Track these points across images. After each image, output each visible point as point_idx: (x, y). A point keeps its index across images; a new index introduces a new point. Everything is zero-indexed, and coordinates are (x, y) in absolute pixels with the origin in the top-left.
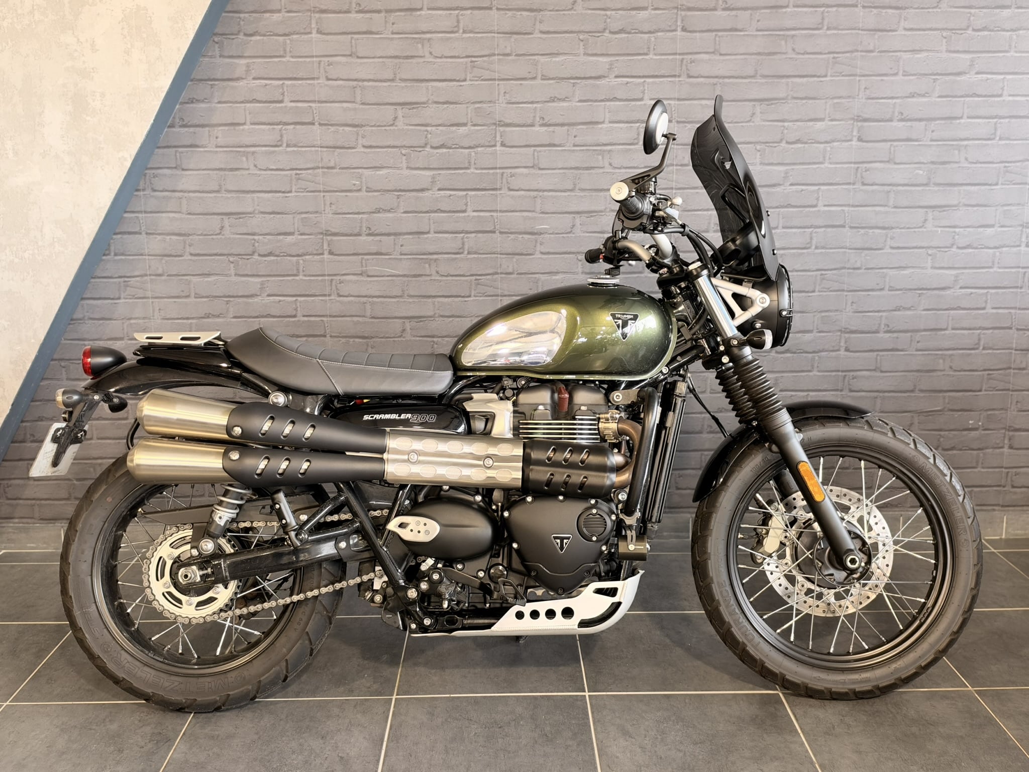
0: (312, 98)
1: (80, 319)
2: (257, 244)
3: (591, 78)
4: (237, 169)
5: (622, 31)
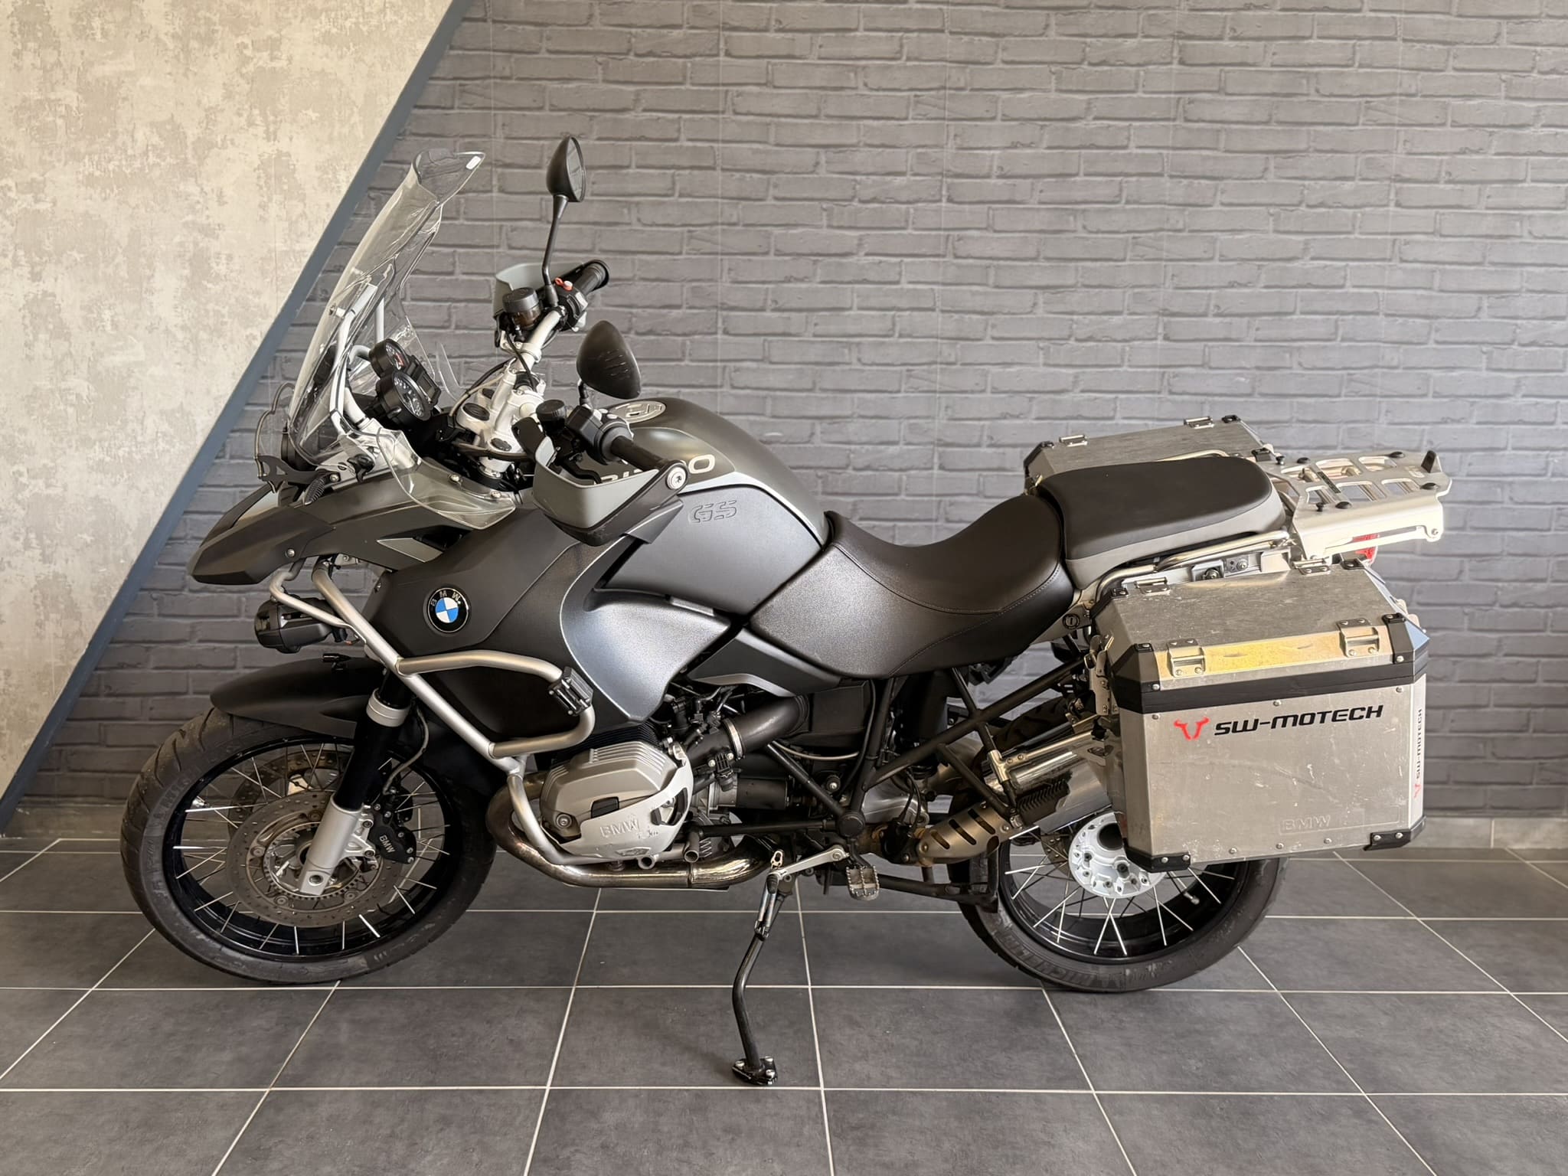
5: (873, 200)
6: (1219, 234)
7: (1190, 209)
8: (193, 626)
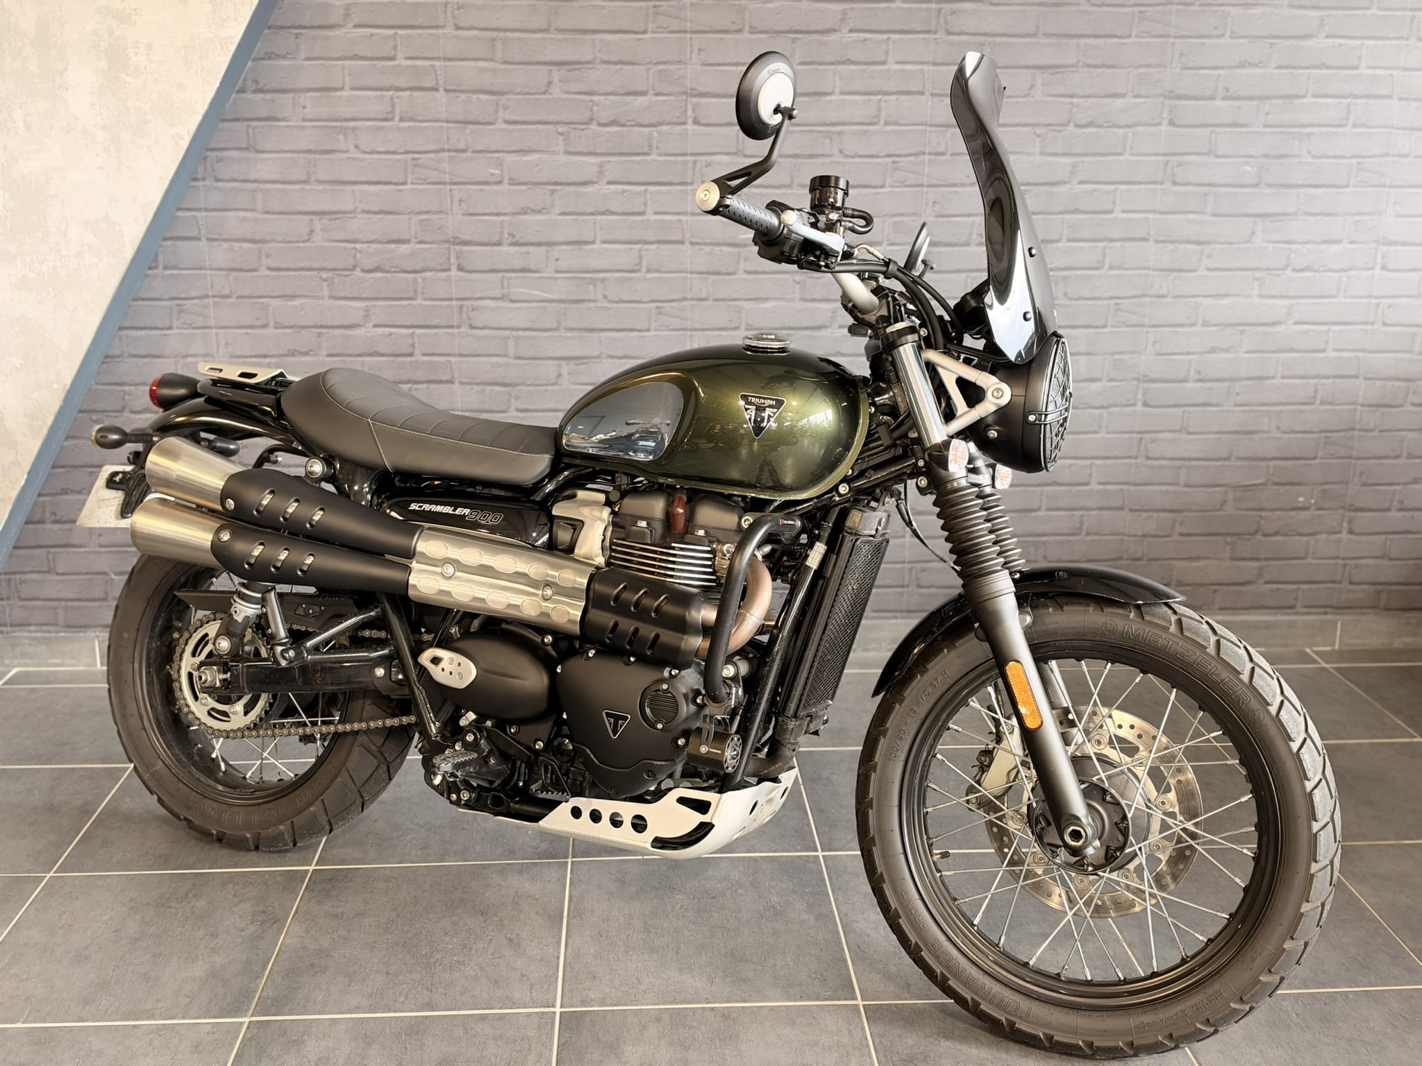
0: (436, 55)
1: (118, 357)
2: (359, 256)
3: (816, 32)
4: (332, 152)
6: (1231, 8)
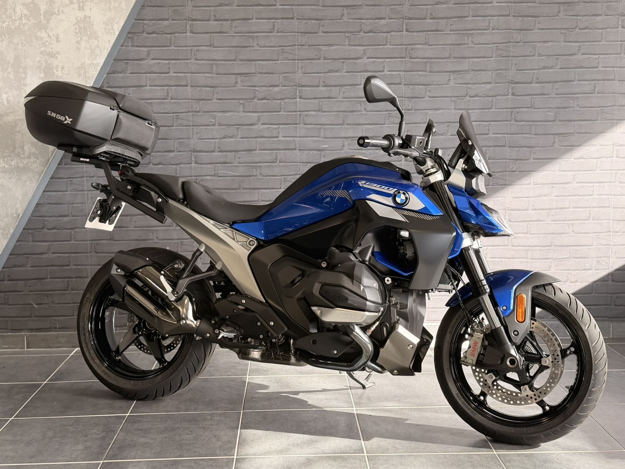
0: (186, 71)
1: (42, 204)
2: (152, 158)
3: (353, 59)
5: (370, 32)
6: (537, 43)
7: (524, 32)
8: (49, 246)
